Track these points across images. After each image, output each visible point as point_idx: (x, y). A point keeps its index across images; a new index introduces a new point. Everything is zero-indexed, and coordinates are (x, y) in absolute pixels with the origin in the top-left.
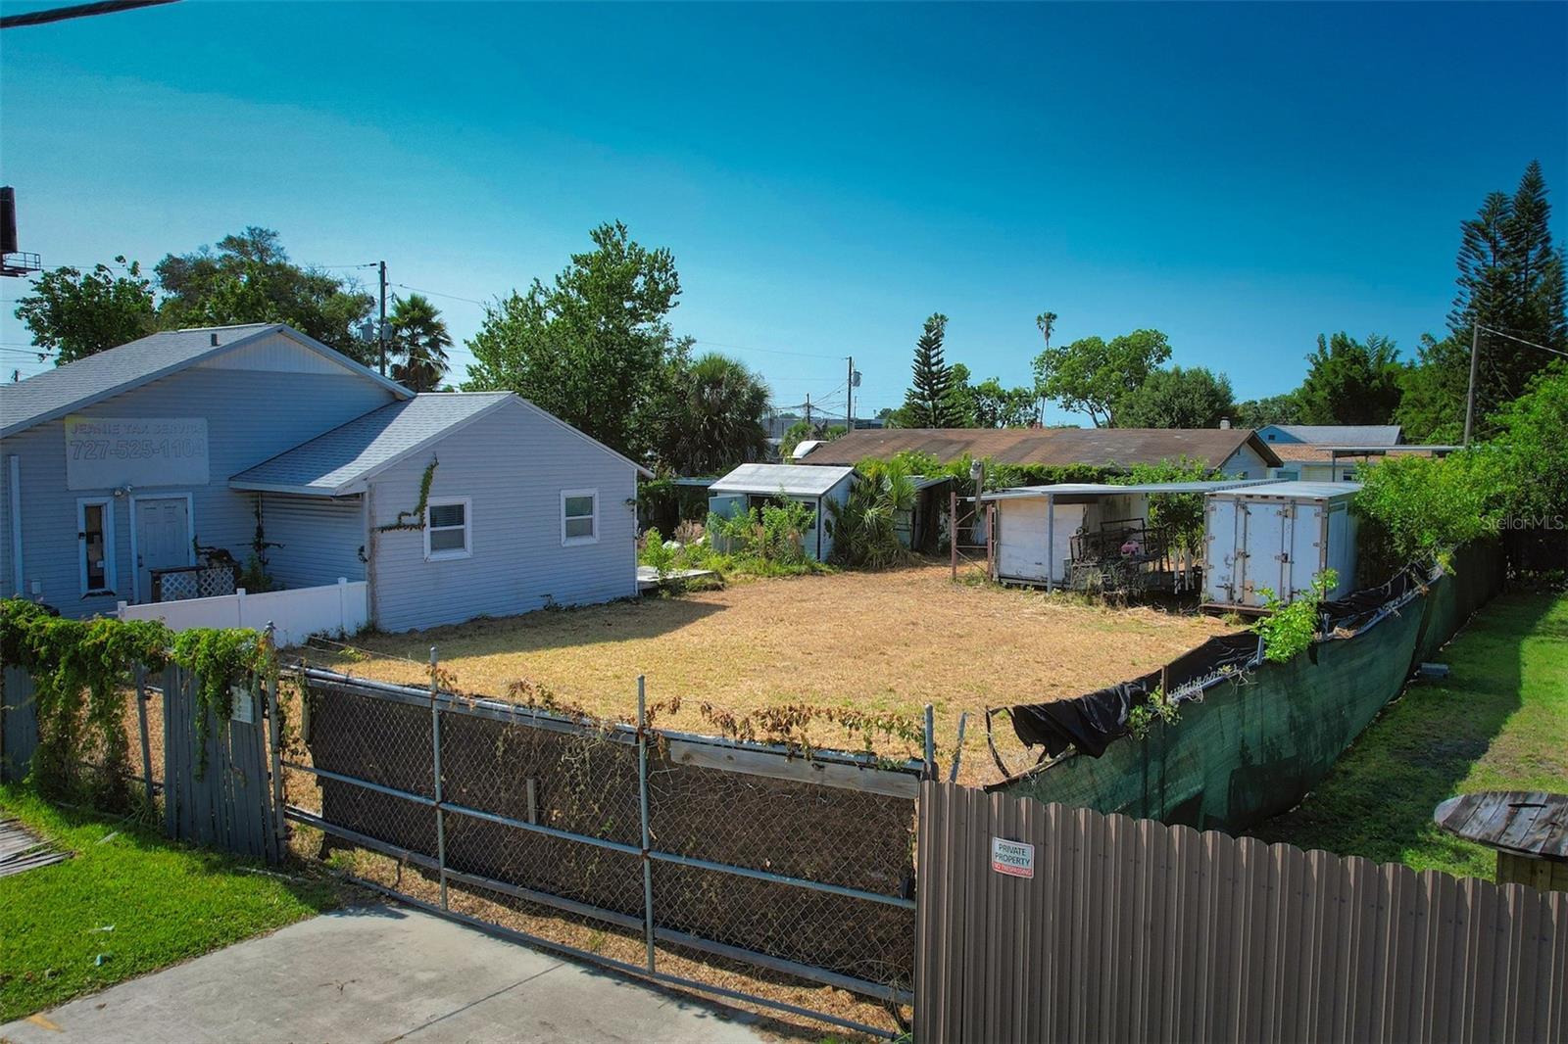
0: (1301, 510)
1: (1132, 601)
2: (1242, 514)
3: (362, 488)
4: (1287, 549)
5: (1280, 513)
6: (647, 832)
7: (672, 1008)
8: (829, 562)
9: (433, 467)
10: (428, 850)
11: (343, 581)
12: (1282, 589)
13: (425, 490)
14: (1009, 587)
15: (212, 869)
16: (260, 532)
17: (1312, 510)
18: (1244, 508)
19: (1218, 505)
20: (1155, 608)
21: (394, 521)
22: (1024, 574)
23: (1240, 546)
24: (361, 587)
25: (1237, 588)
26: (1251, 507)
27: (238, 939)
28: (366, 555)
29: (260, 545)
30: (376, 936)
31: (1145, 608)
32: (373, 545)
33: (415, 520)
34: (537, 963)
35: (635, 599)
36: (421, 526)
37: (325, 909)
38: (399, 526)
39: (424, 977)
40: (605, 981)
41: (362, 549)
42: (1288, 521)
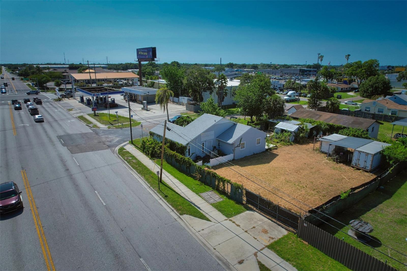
0: (369, 155)
1: (340, 162)
2: (359, 154)
3: (234, 143)
4: (366, 160)
5: (365, 155)
6: (277, 213)
7: (278, 226)
8: (293, 142)
9: (241, 139)
10: (257, 208)
11: (231, 154)
12: (364, 166)
13: (240, 142)
14: (322, 153)
15: (236, 203)
16: (219, 143)
17: (371, 155)
18: (360, 153)
19: (356, 151)
20: (344, 164)
21: (237, 146)
22: (325, 151)
23: (358, 158)
24: (233, 154)
25: (357, 164)
26: (361, 153)
27: (242, 212)
28: (234, 150)
29: (219, 145)
30: (253, 214)
31: (342, 164)
32: (235, 149)
33: (239, 145)
34: (267, 220)
35: (265, 151)
36: (240, 146)
37: (248, 210)
38: (237, 147)
39: (258, 219)
40: (273, 222)
41: (233, 150)
42: (367, 156)
